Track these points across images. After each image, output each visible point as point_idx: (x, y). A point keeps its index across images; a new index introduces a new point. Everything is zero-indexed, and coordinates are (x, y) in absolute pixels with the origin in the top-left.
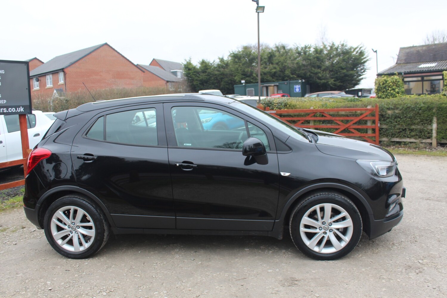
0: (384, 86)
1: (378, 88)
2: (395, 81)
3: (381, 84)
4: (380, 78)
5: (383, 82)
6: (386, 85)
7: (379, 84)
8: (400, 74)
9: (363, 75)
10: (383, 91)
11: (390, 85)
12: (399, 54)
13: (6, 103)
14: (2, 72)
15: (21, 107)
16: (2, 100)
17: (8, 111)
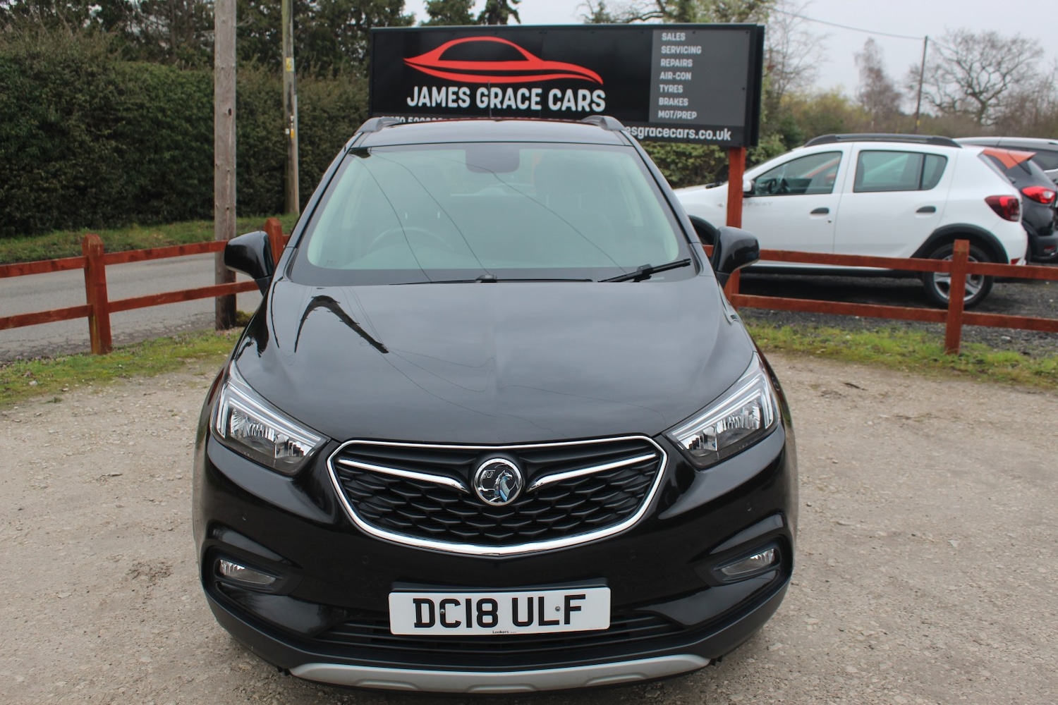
13: (695, 118)
14: (697, 50)
15: (726, 130)
16: (689, 112)
17: (697, 137)
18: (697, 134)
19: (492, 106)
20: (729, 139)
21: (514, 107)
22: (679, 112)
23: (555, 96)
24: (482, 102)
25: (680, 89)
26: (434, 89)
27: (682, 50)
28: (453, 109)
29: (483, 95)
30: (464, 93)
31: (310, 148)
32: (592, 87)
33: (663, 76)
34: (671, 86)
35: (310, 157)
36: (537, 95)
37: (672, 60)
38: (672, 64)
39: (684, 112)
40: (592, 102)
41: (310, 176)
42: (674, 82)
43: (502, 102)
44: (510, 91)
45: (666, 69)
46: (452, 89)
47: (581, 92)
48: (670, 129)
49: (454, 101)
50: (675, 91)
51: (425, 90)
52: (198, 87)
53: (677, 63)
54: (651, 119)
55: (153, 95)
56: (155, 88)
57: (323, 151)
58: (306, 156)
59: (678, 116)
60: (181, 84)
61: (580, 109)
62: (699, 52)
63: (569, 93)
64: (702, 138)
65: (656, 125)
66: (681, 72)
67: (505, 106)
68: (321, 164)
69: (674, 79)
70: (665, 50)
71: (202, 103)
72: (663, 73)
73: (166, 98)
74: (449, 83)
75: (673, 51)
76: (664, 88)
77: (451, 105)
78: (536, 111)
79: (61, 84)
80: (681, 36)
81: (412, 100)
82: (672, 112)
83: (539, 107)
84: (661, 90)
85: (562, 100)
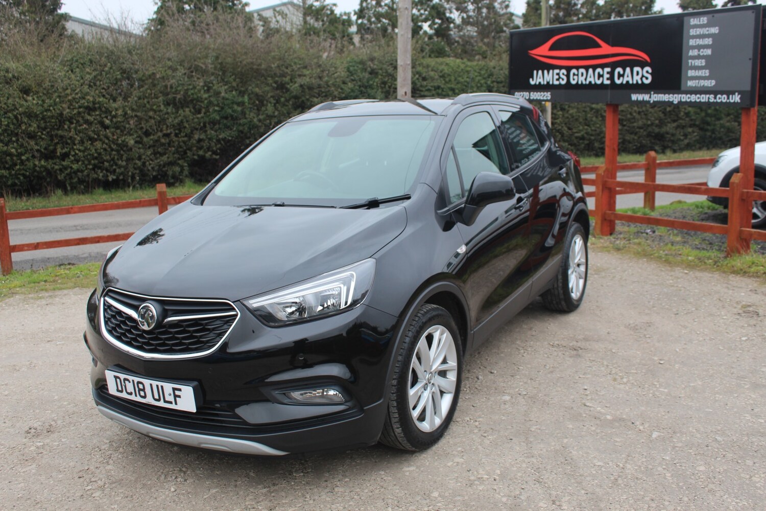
13: (714, 86)
14: (715, 30)
15: (737, 94)
16: (710, 81)
17: (715, 101)
18: (715, 98)
19: (580, 83)
20: (739, 101)
21: (593, 83)
22: (702, 81)
23: (619, 73)
24: (574, 79)
25: (702, 62)
26: (546, 72)
27: (705, 31)
28: (556, 86)
29: (574, 74)
30: (563, 74)
31: (560, 113)
32: (642, 65)
33: (691, 53)
34: (697, 61)
35: (560, 119)
36: (608, 73)
37: (698, 40)
38: (697, 43)
39: (706, 81)
40: (643, 76)
41: (560, 133)
42: (698, 57)
43: (586, 79)
44: (591, 71)
45: (693, 48)
46: (556, 71)
47: (636, 69)
48: (696, 94)
49: (558, 80)
50: (700, 65)
51: (540, 72)
52: (479, 73)
53: (700, 42)
54: (683, 88)
55: (447, 79)
56: (449, 75)
57: (571, 115)
58: (558, 119)
59: (702, 85)
60: (468, 72)
61: (635, 82)
62: (717, 32)
63: (628, 70)
64: (719, 101)
65: (686, 92)
66: (704, 49)
67: (587, 82)
68: (570, 124)
69: (699, 55)
70: (693, 32)
71: (481, 84)
72: (691, 51)
73: (456, 81)
74: (554, 67)
75: (698, 33)
76: (691, 63)
77: (556, 83)
78: (607, 85)
79: (386, 76)
80: (704, 20)
81: (533, 80)
82: (697, 81)
83: (608, 82)
84: (690, 64)
85: (623, 76)
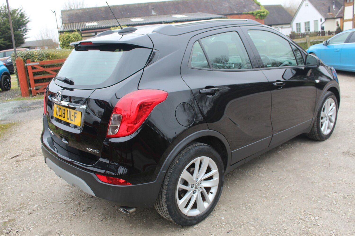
0: (68, 41)
1: (63, 43)
2: (76, 36)
3: (65, 39)
4: (63, 35)
5: (67, 38)
6: (70, 40)
7: (64, 40)
8: (78, 30)
9: (26, 35)
10: (67, 45)
11: (72, 40)
12: (62, 16)
